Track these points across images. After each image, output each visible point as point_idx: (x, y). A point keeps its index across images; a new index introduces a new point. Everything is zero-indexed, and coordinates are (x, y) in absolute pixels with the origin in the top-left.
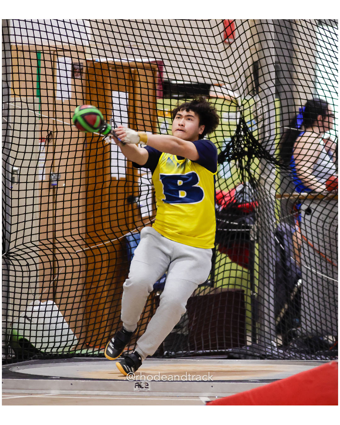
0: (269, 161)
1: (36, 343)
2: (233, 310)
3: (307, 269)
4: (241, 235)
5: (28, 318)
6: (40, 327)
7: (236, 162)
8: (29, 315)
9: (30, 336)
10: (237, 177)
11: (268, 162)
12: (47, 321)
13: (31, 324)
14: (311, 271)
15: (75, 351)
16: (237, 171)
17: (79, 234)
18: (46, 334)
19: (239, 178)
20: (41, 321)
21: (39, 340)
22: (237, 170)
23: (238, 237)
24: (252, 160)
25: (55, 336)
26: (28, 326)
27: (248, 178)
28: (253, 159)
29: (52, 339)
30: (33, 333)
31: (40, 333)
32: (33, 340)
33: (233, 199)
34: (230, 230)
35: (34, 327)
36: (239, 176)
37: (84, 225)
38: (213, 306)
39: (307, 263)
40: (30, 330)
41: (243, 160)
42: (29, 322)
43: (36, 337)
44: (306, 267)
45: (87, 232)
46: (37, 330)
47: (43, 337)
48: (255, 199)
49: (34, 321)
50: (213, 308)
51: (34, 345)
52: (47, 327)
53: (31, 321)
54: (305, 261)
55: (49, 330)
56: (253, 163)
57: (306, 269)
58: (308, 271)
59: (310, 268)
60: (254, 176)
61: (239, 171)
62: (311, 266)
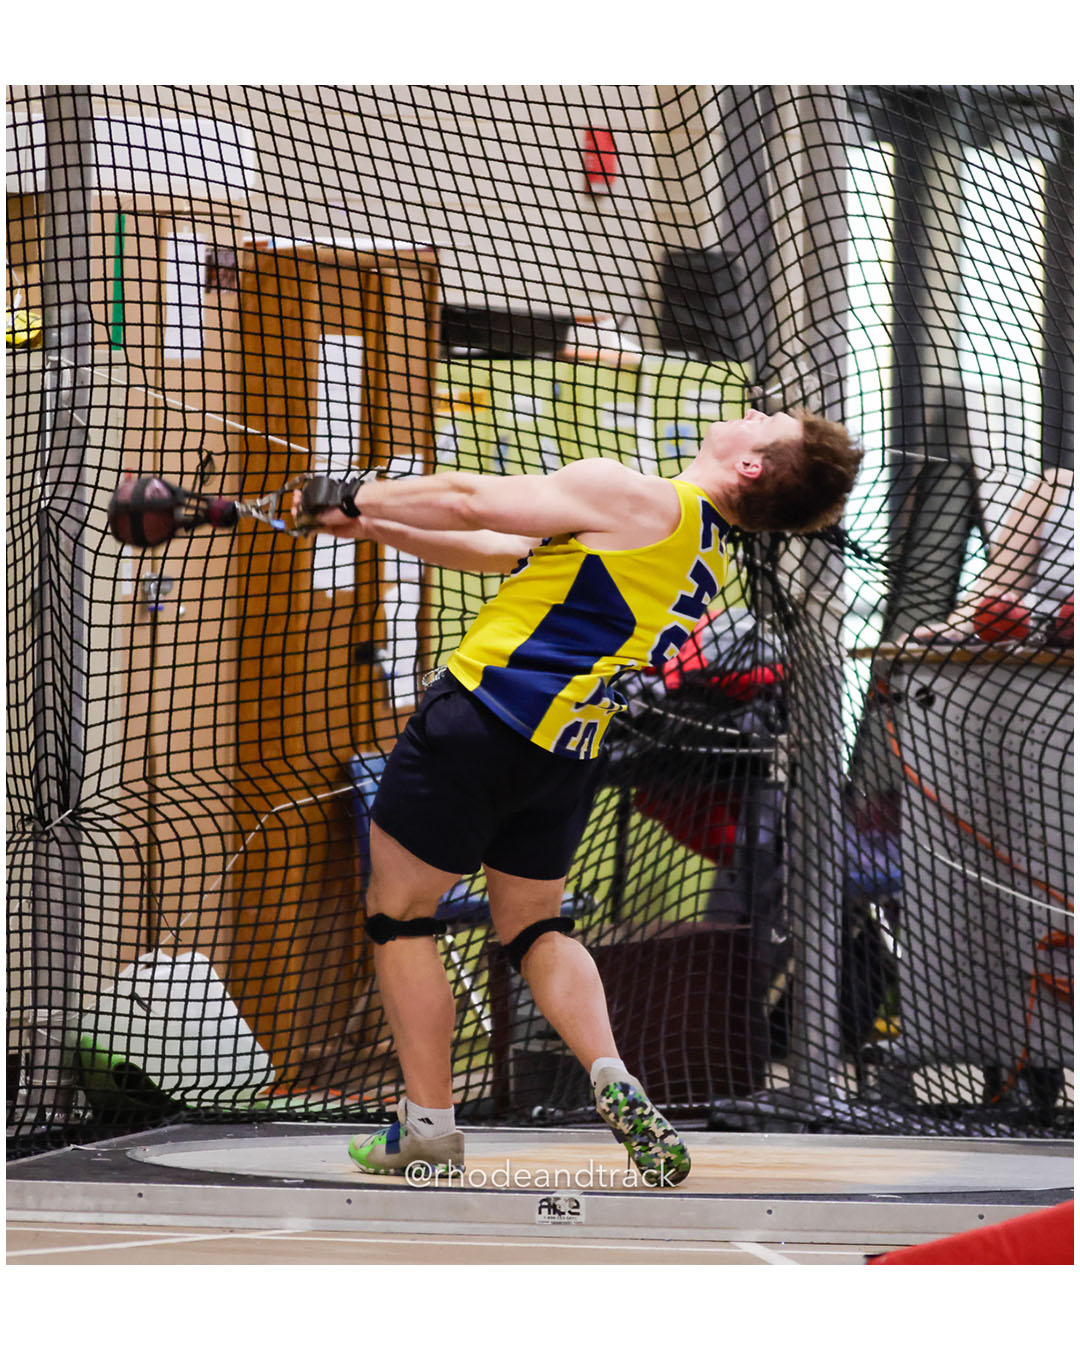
0: (834, 547)
1: (162, 1074)
2: (729, 987)
3: (952, 870)
4: (749, 764)
5: (140, 1001)
6: (174, 1029)
7: (736, 549)
8: (142, 990)
9: (146, 1055)
10: (739, 593)
11: (833, 552)
12: (194, 1010)
13: (148, 1018)
14: (964, 876)
15: (271, 1099)
16: (738, 577)
17: (216, 767)
18: (190, 1048)
19: (743, 596)
20: (176, 1010)
21: (171, 1066)
22: (739, 572)
23: (741, 771)
24: (782, 546)
25: (217, 1056)
26: (139, 1026)
27: (772, 598)
28: (788, 541)
29: (207, 1065)
30: (155, 1046)
31: (173, 1048)
32: (153, 1065)
33: (725, 657)
34: (716, 750)
35: (156, 1028)
36: (744, 591)
37: (232, 740)
38: (671, 972)
39: (949, 851)
40: (146, 1036)
41: (756, 545)
42: (144, 1014)
43: (163, 1056)
44: (949, 862)
45: (238, 764)
46: (164, 1038)
47: (181, 1057)
48: (793, 661)
49: (158, 1009)
50: (670, 980)
51: (156, 1080)
52: (192, 1029)
53: (149, 1010)
54: (945, 845)
55: (200, 1038)
56: (787, 554)
57: (947, 870)
58: (955, 877)
59: (958, 866)
60: (788, 591)
61: (744, 576)
62: (964, 862)
